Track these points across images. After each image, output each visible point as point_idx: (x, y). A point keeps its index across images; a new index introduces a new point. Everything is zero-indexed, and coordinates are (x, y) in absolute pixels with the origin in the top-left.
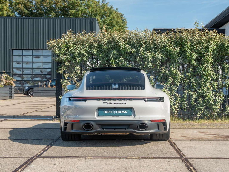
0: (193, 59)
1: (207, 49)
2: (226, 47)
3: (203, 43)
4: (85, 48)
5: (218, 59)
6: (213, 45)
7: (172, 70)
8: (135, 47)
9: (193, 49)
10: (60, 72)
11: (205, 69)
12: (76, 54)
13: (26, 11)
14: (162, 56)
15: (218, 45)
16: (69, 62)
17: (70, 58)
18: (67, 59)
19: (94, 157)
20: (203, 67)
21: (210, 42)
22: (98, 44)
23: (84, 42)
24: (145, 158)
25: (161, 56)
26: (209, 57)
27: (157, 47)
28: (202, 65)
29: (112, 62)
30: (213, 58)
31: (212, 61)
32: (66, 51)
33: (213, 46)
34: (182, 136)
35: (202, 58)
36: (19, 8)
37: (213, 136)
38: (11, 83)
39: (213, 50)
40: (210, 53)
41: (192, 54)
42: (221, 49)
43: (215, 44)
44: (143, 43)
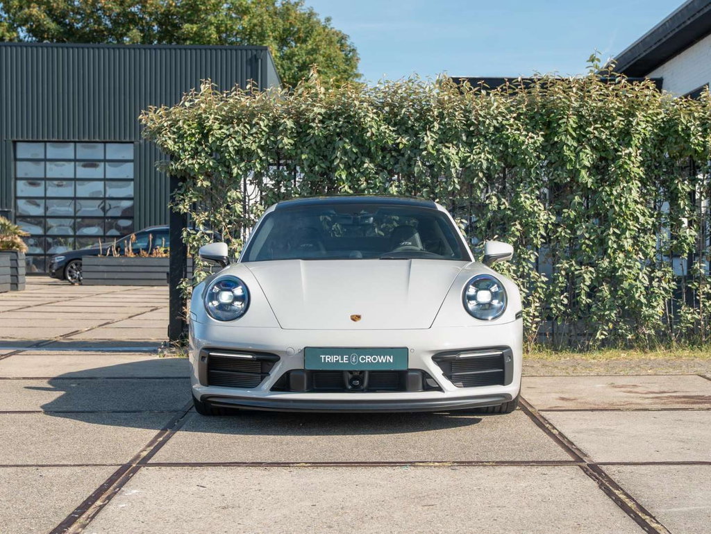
0: (585, 167)
1: (625, 136)
2: (683, 129)
3: (614, 119)
4: (256, 133)
5: (656, 167)
6: (644, 126)
7: (522, 199)
8: (410, 131)
9: (584, 136)
10: (181, 207)
11: (620, 196)
12: (230, 152)
13: (53, 26)
14: (490, 157)
15: (656, 126)
16: (208, 176)
17: (211, 163)
18: (202, 166)
19: (315, 464)
20: (615, 193)
21: (634, 115)
22: (296, 122)
23: (253, 115)
24: (470, 463)
25: (487, 159)
26: (633, 158)
27: (476, 132)
28: (611, 185)
29: (340, 175)
30: (642, 164)
31: (641, 173)
32: (199, 143)
33: (644, 129)
34: (563, 399)
35: (608, 165)
36: (31, 15)
37: (657, 398)
38: (14, 244)
39: (643, 140)
40: (634, 148)
41: (581, 154)
42: (666, 137)
43: (647, 122)
44: (435, 120)
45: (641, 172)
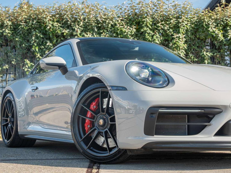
1: (176, 28)
2: (206, 25)
3: (171, 19)
5: (193, 45)
6: (186, 23)
8: (70, 27)
9: (157, 29)
15: (193, 24)
26: (181, 40)
27: (102, 27)
29: (35, 49)
30: (186, 42)
33: (186, 24)
35: (169, 43)
39: (186, 30)
40: (182, 34)
41: (154, 37)
42: (197, 29)
43: (188, 21)
44: (81, 21)
45: (185, 46)
